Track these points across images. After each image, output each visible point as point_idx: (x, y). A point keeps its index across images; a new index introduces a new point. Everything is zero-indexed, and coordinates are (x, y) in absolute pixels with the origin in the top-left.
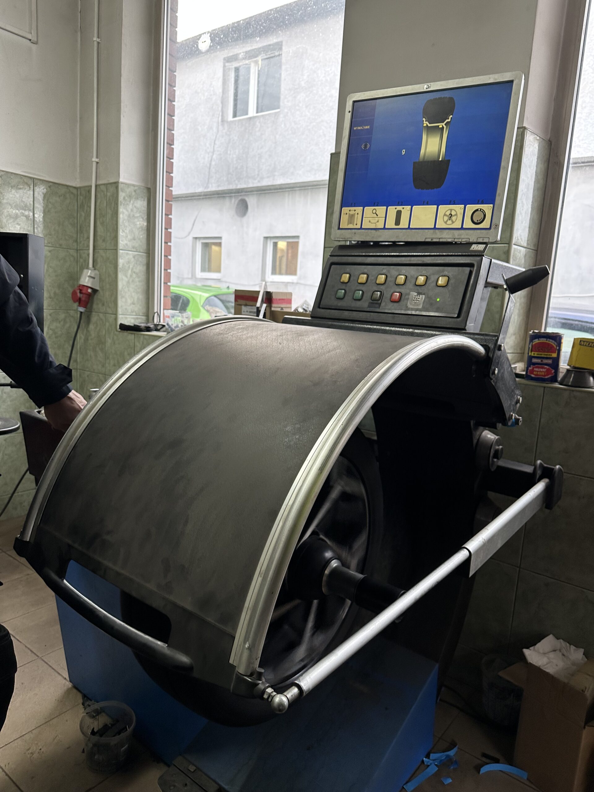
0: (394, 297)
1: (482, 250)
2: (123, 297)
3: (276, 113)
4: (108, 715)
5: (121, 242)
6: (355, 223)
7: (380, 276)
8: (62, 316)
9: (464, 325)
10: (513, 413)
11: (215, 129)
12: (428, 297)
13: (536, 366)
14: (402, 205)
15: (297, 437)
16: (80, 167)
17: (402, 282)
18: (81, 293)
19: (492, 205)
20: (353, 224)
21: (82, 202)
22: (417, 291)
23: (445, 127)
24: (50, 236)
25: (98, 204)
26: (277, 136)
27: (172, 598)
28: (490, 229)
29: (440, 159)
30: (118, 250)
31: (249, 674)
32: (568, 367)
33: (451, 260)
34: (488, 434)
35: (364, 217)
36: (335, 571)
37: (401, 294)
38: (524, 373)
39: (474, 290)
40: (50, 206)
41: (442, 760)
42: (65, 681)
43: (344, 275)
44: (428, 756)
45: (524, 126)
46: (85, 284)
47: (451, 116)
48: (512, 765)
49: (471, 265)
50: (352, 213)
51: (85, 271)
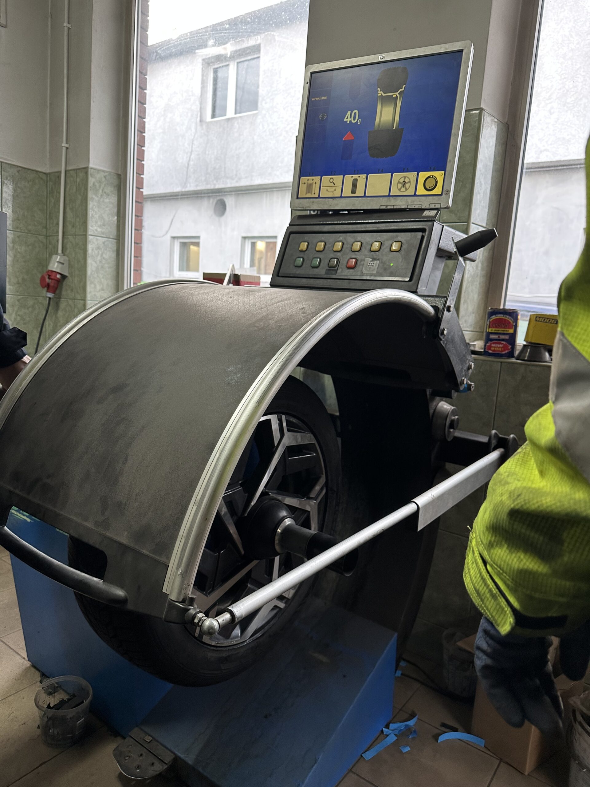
0: (350, 264)
1: (434, 215)
2: (92, 283)
3: (254, 115)
4: (66, 692)
5: (90, 227)
6: (313, 192)
7: (337, 243)
8: (30, 302)
9: (416, 288)
10: (465, 378)
11: (193, 130)
12: (383, 263)
13: (494, 341)
14: (357, 174)
15: (239, 375)
16: (50, 152)
17: (358, 248)
18: (49, 278)
19: (443, 172)
20: (311, 194)
21: (52, 188)
22: (371, 257)
23: (399, 96)
24: (18, 221)
25: (67, 189)
26: (255, 137)
27: (108, 534)
28: (441, 195)
29: (394, 128)
30: (88, 236)
31: (181, 600)
32: (525, 343)
33: (404, 226)
34: (445, 405)
35: (322, 186)
36: (287, 529)
37: (357, 261)
38: (482, 350)
39: (425, 253)
40: (19, 191)
41: (402, 729)
42: (23, 660)
43: (302, 243)
44: (387, 727)
45: (481, 107)
46: (54, 270)
47: (405, 86)
48: (470, 734)
49: (423, 230)
50: (310, 182)
51: (54, 256)
